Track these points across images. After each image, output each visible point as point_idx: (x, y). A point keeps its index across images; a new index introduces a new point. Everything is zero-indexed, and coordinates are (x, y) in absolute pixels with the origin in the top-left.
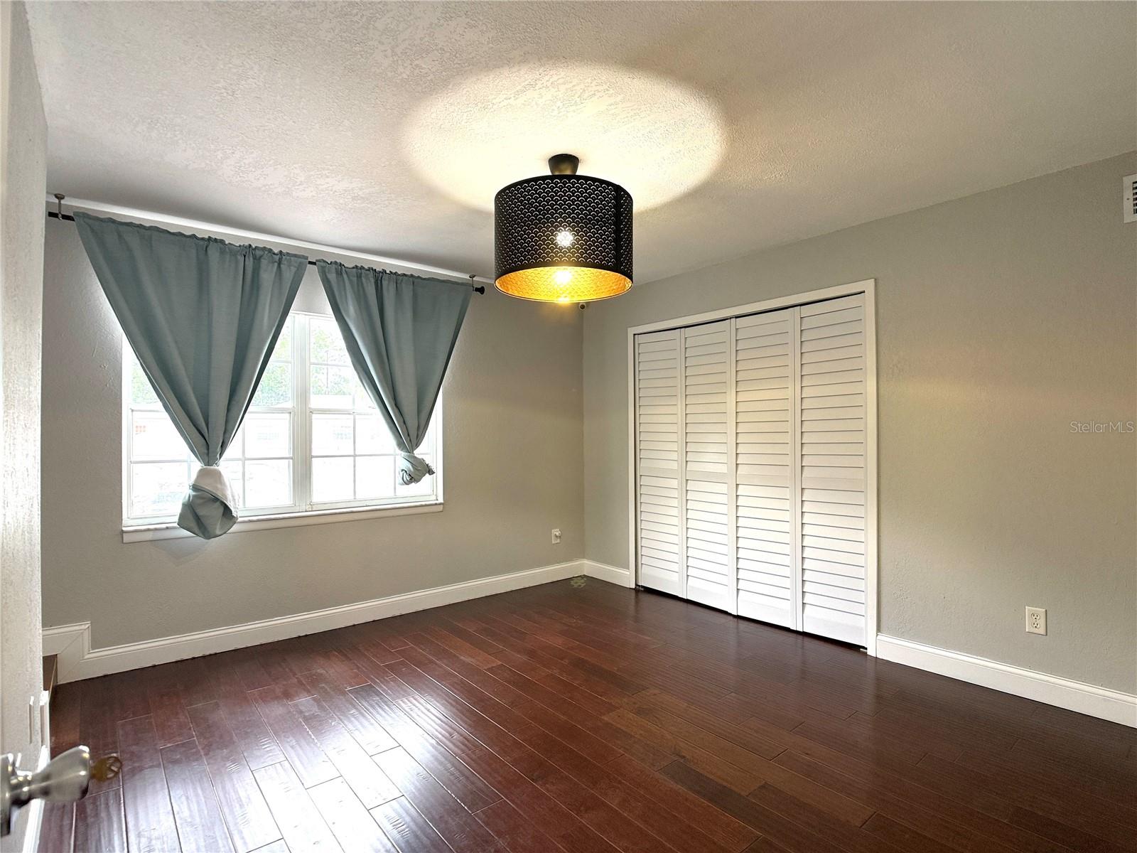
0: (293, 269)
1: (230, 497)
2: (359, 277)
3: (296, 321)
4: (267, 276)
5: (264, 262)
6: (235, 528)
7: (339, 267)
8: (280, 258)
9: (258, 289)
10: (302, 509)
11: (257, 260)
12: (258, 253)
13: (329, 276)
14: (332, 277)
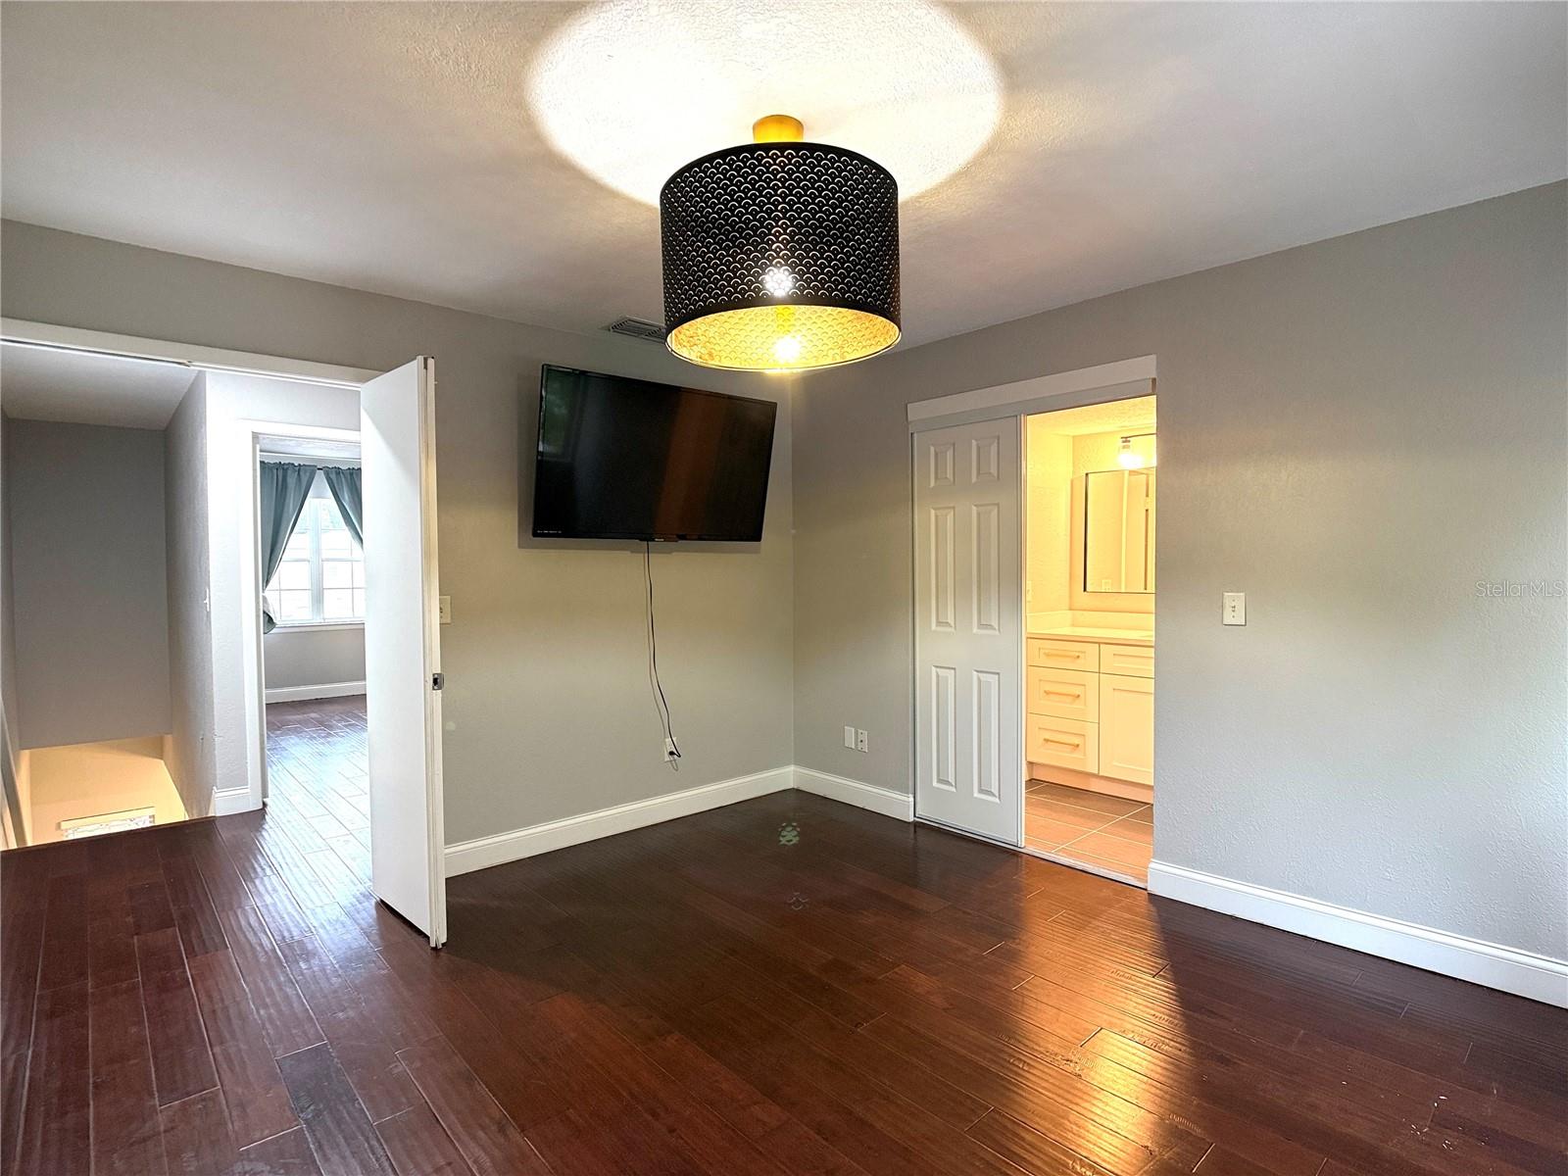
0: (308, 474)
1: (271, 610)
2: (351, 474)
3: (310, 502)
4: (291, 481)
5: (289, 472)
6: (274, 631)
7: (338, 470)
8: (299, 469)
9: (286, 488)
10: (317, 620)
11: (285, 471)
12: (285, 467)
13: (331, 476)
14: (333, 476)
